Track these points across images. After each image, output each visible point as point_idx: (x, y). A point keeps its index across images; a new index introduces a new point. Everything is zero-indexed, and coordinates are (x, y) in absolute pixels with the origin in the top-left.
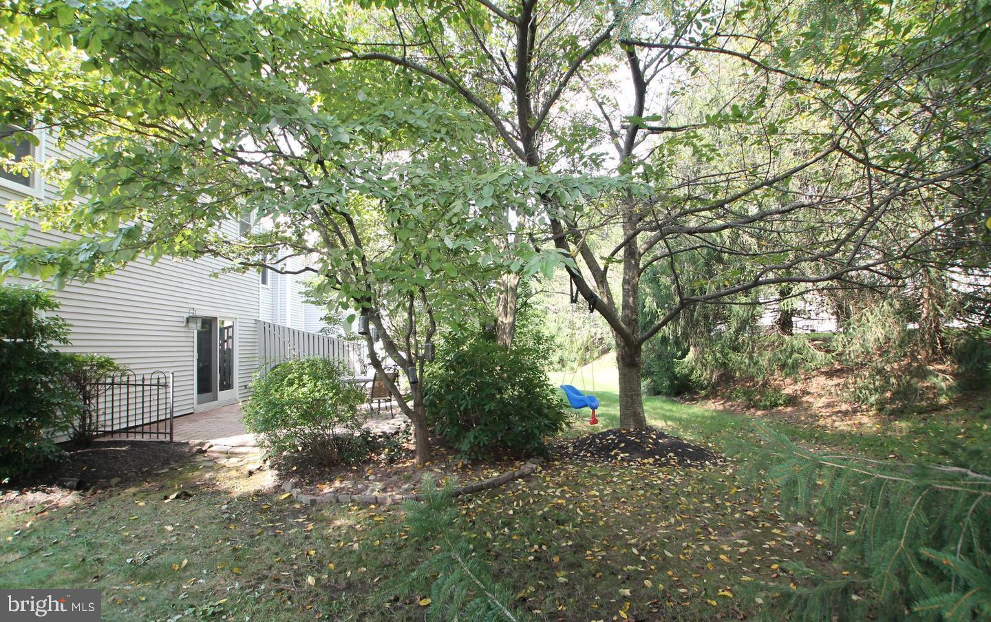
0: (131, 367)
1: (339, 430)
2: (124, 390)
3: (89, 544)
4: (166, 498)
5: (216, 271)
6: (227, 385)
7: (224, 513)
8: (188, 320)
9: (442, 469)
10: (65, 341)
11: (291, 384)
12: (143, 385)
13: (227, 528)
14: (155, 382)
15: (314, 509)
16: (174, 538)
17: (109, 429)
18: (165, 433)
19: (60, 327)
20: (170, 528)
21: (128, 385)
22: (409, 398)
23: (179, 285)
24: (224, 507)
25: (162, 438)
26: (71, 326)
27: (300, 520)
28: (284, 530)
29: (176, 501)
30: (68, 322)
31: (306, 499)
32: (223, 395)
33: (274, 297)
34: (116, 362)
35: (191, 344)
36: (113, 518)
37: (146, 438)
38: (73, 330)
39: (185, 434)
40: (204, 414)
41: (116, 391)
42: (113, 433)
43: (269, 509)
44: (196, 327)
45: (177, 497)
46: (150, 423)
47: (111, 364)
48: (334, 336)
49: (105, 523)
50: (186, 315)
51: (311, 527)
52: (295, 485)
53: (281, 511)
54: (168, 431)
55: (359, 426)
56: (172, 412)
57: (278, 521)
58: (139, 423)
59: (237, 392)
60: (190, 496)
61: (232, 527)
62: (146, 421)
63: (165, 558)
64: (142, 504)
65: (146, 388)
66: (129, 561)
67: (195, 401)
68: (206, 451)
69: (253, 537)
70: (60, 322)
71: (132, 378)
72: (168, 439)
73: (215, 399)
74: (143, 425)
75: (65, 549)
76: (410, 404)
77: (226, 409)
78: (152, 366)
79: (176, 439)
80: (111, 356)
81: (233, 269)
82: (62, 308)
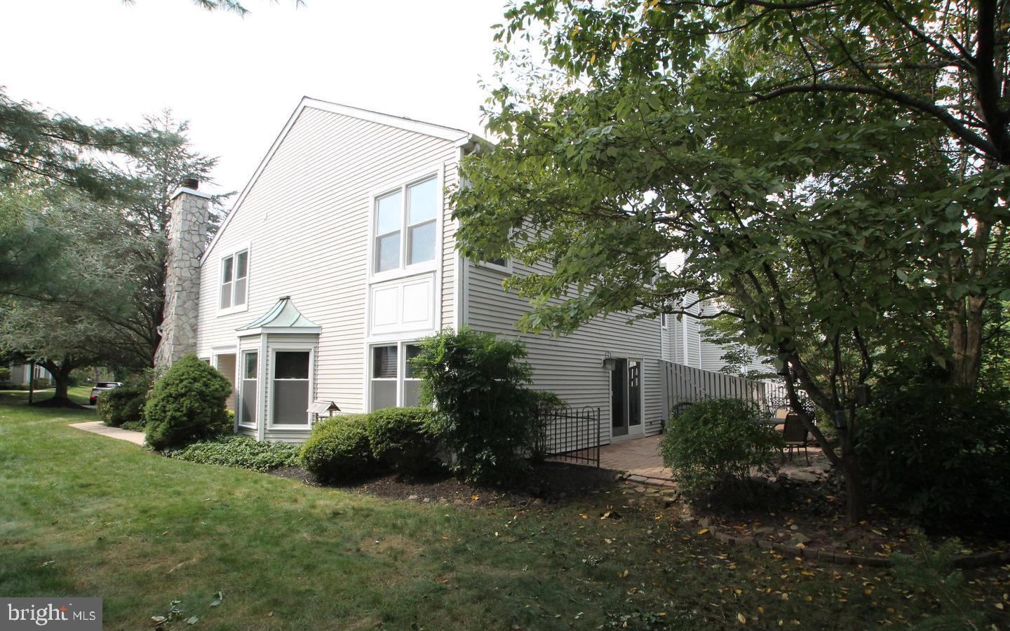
0: (569, 402)
1: (754, 472)
2: (564, 421)
3: (555, 541)
4: (602, 515)
5: (631, 318)
6: (635, 420)
7: (649, 537)
8: (605, 362)
9: (883, 532)
10: (529, 381)
11: (706, 422)
12: (577, 418)
13: (655, 551)
14: (586, 415)
15: (733, 550)
16: (613, 551)
17: (553, 452)
18: (594, 460)
19: (527, 370)
20: (609, 541)
21: (567, 417)
22: (836, 443)
23: (598, 331)
24: (649, 532)
25: (591, 464)
26: (534, 369)
27: (721, 558)
28: (707, 564)
29: (610, 519)
30: (533, 366)
31: (723, 538)
32: (632, 429)
33: (671, 338)
34: (559, 397)
35: (607, 383)
36: (567, 524)
37: (579, 462)
38: (535, 372)
39: (609, 461)
40: (618, 446)
41: (558, 422)
42: (556, 455)
43: (690, 541)
44: (611, 368)
45: (610, 516)
46: (582, 450)
47: (556, 399)
48: (736, 375)
49: (561, 527)
50: (603, 358)
51: (733, 566)
52: (712, 523)
53: (701, 545)
54: (596, 458)
55: (775, 471)
56: (599, 441)
57: (700, 554)
58: (574, 448)
59: (644, 427)
60: (620, 517)
61: (659, 551)
62: (579, 447)
63: (609, 565)
64: (585, 517)
65: (579, 420)
66: (584, 561)
67: (611, 433)
68: (626, 479)
69: (679, 563)
70: (528, 367)
71: (569, 411)
72: (596, 465)
73: (626, 432)
74: (577, 450)
75: (539, 541)
76: (838, 451)
77: (636, 442)
78: (586, 401)
79: (602, 466)
80: (557, 392)
81: (645, 315)
82: (529, 356)
